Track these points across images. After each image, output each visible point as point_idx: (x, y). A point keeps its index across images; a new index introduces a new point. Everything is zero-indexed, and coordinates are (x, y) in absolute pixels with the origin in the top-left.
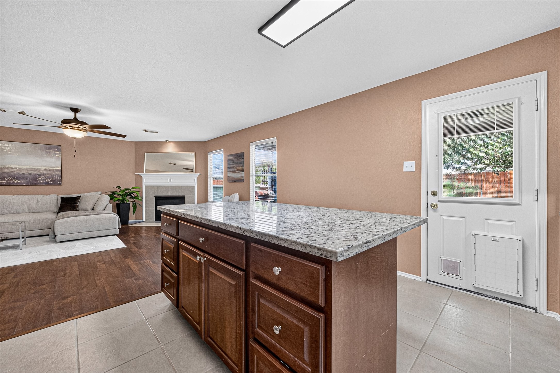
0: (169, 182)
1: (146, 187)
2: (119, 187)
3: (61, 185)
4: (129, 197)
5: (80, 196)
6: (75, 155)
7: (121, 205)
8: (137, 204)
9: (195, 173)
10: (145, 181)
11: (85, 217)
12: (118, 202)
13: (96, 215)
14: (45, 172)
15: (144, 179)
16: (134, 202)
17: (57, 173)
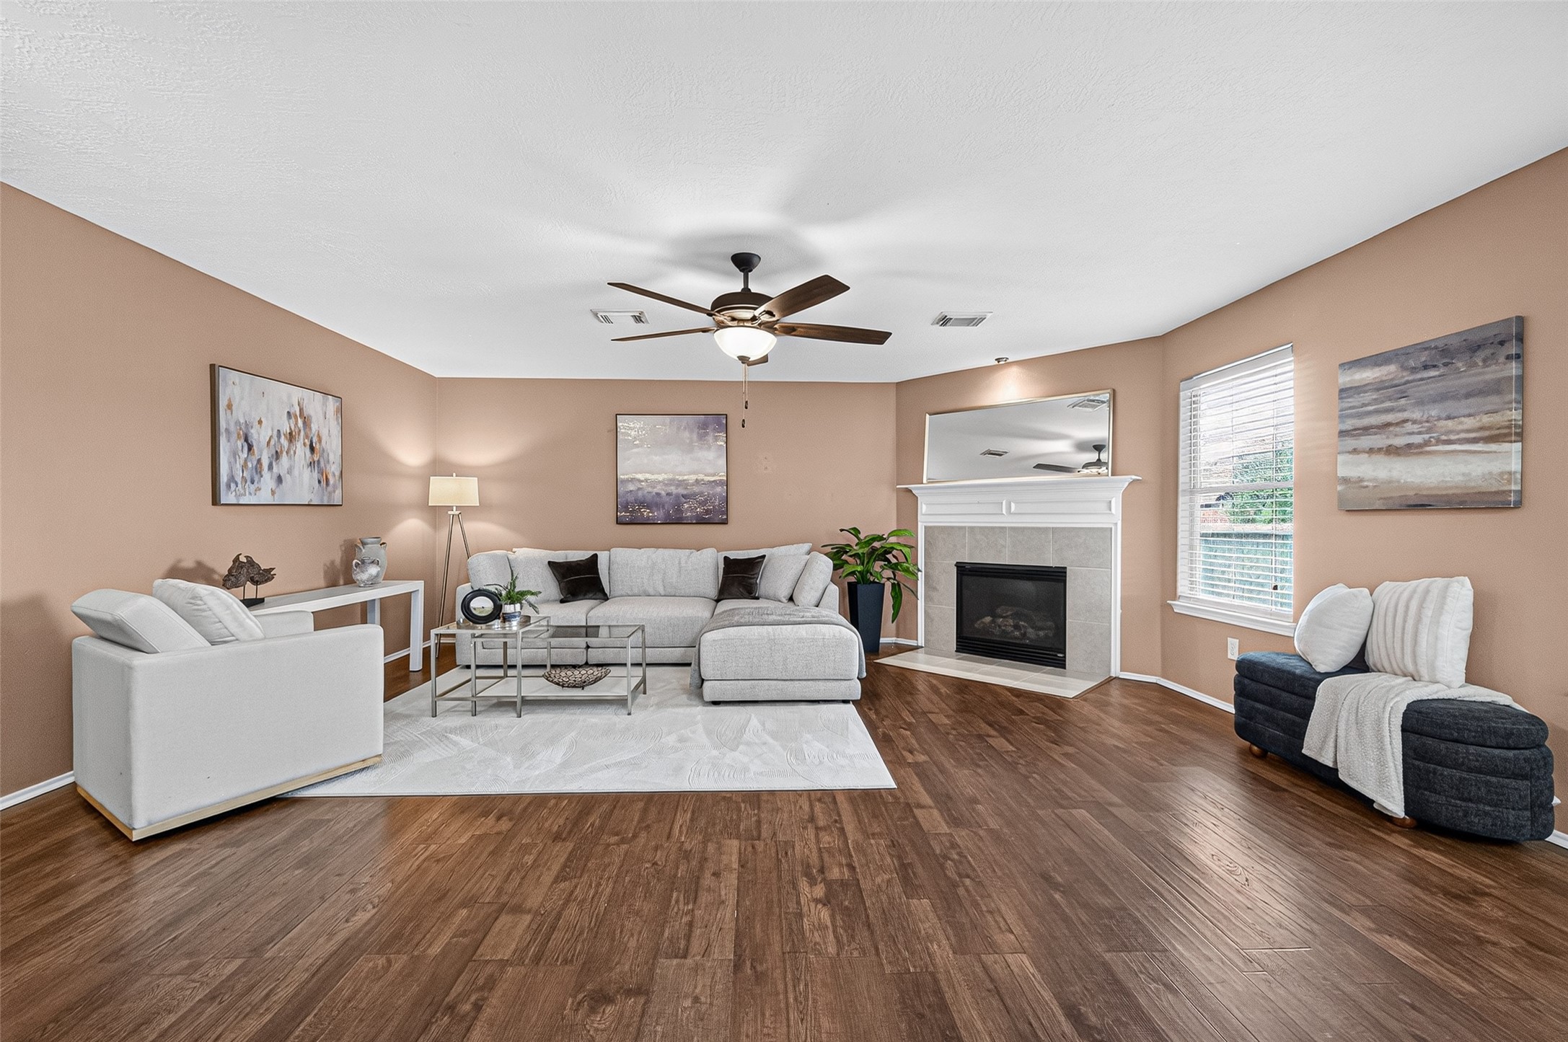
0: (1004, 512)
1: (928, 530)
2: (855, 529)
3: (725, 522)
4: (883, 563)
5: (764, 557)
6: (744, 420)
7: (859, 586)
8: (902, 585)
9: (1112, 475)
10: (924, 511)
11: (770, 628)
12: (852, 579)
13: (799, 624)
14: (696, 489)
15: (921, 503)
16: (896, 582)
17: (719, 489)
